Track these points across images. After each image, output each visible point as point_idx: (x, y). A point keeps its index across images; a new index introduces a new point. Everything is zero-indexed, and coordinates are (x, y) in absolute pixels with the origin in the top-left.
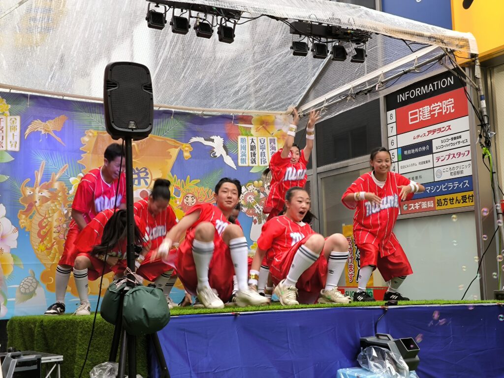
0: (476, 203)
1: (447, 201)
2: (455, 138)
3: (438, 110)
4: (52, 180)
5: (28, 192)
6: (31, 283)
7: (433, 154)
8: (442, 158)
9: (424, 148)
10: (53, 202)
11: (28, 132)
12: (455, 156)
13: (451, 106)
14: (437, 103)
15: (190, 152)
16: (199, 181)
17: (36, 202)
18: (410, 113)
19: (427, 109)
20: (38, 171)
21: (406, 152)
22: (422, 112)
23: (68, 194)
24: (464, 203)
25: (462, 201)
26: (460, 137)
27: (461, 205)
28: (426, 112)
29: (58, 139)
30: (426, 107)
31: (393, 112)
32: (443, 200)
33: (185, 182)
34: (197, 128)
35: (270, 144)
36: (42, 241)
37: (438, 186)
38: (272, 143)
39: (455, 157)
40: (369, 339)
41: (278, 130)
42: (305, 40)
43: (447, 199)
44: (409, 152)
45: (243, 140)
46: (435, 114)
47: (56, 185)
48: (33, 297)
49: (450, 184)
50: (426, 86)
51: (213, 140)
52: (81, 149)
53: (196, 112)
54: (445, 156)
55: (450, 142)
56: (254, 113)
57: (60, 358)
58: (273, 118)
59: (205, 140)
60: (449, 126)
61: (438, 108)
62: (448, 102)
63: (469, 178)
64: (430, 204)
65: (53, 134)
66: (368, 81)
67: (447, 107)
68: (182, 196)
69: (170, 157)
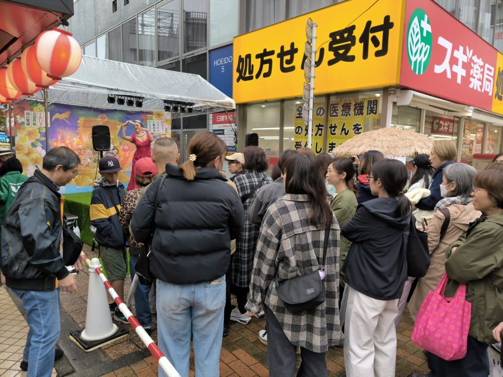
7: (224, 135)
9: (222, 132)
11: (53, 119)
18: (217, 117)
20: (59, 135)
22: (222, 118)
29: (67, 121)
30: (223, 116)
31: (212, 115)
34: (129, 116)
38: (162, 123)
39: (231, 138)
41: (165, 118)
42: (169, 105)
44: (217, 132)
45: (149, 122)
46: (226, 119)
47: (68, 141)
52: (78, 125)
54: (228, 137)
56: (155, 111)
57: (77, 217)
58: (163, 113)
60: (230, 126)
61: (227, 117)
65: (64, 119)
67: (230, 118)
68: (123, 145)
69: (117, 129)
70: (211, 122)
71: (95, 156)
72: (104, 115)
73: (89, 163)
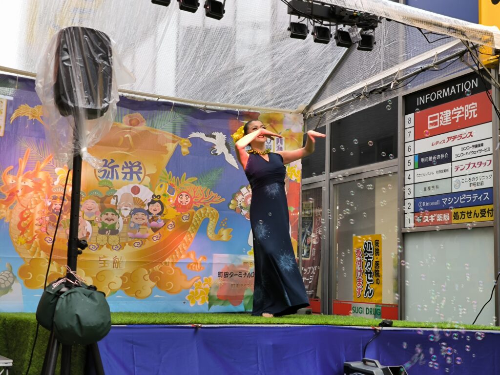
0: (495, 218)
1: (464, 215)
2: (476, 146)
3: (460, 115)
4: (37, 170)
5: (10, 180)
6: (7, 278)
7: (452, 162)
8: (462, 168)
9: (442, 156)
10: (36, 193)
11: (14, 116)
12: (476, 165)
13: (474, 110)
14: (459, 107)
15: (188, 148)
16: (196, 179)
17: (18, 191)
18: (429, 117)
19: (448, 113)
20: (22, 159)
21: (423, 160)
22: (443, 116)
23: (53, 185)
24: (483, 217)
25: (480, 215)
26: (482, 145)
27: (479, 219)
28: (447, 116)
30: (447, 111)
31: (412, 116)
32: (460, 213)
33: (180, 178)
34: (199, 122)
35: (277, 144)
36: (22, 234)
37: (455, 198)
38: (279, 143)
39: (476, 167)
40: (354, 364)
41: (287, 130)
42: (305, 21)
43: (465, 212)
44: (427, 159)
46: (456, 119)
47: (41, 175)
48: (9, 293)
49: (469, 197)
50: (448, 89)
51: (215, 136)
53: (198, 105)
54: (464, 165)
55: (471, 149)
56: (261, 109)
57: (10, 363)
58: (282, 116)
59: (207, 136)
60: (471, 133)
61: (460, 112)
62: (471, 106)
63: (490, 190)
64: (446, 217)
65: (40, 120)
66: (384, 79)
67: (470, 111)
68: (176, 194)
69: (167, 152)
70: (410, 135)
71: (104, 217)
72: (138, 115)
73: (88, 233)
